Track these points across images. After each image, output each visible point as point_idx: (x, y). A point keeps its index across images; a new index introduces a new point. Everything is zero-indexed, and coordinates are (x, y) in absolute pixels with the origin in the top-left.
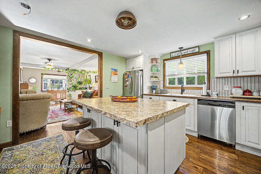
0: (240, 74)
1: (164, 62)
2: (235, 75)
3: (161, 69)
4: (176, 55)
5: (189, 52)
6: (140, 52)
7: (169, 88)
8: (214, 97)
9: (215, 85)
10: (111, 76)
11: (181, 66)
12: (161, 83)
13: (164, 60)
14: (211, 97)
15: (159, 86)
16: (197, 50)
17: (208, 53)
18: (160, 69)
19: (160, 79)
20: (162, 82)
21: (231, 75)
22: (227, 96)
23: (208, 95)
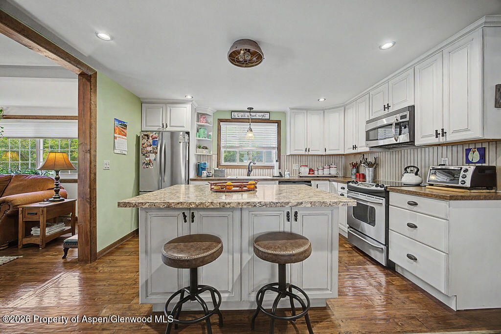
0: (311, 153)
1: (219, 124)
2: (307, 153)
3: (213, 134)
4: (240, 117)
5: (258, 116)
6: (189, 97)
7: (227, 167)
8: (287, 177)
9: (286, 163)
10: (115, 138)
11: (250, 134)
12: (214, 159)
13: (220, 121)
14: (283, 178)
15: (209, 163)
16: (267, 116)
17: (278, 123)
18: (211, 133)
19: (211, 152)
20: (215, 157)
21: (303, 152)
22: (295, 176)
23: (281, 175)
